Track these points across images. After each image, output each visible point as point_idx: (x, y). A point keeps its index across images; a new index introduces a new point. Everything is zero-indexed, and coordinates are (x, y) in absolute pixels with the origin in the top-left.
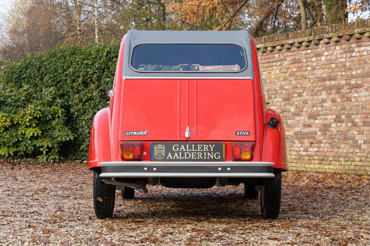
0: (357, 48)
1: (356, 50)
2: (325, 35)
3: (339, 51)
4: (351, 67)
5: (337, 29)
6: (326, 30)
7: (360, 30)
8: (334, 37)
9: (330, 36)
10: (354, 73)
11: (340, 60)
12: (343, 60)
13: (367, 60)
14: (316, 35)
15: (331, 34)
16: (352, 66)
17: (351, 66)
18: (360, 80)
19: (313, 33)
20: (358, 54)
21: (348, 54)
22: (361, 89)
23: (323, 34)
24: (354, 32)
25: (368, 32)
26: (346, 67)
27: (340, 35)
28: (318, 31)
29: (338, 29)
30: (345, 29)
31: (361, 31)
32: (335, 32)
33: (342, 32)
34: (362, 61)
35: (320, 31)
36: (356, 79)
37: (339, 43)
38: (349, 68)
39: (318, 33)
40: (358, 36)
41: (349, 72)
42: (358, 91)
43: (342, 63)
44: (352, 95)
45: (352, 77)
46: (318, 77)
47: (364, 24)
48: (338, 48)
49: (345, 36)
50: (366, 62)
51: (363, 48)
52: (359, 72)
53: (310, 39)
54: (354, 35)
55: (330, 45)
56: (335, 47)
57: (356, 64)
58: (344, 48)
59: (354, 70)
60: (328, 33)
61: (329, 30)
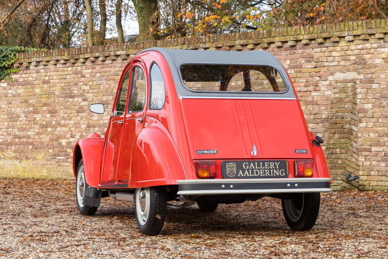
2: (201, 45)
5: (215, 40)
6: (202, 40)
7: (242, 42)
8: (211, 47)
9: (207, 46)
14: (191, 44)
15: (208, 44)
19: (187, 43)
23: (199, 44)
24: (236, 44)
25: (251, 44)
27: (219, 46)
28: (192, 41)
29: (217, 40)
30: (225, 40)
31: (244, 43)
32: (213, 43)
33: (221, 42)
35: (195, 41)
39: (193, 42)
40: (240, 47)
46: (191, 87)
47: (247, 36)
49: (224, 47)
54: (235, 47)
59: (234, 81)
60: (204, 43)
61: (206, 40)
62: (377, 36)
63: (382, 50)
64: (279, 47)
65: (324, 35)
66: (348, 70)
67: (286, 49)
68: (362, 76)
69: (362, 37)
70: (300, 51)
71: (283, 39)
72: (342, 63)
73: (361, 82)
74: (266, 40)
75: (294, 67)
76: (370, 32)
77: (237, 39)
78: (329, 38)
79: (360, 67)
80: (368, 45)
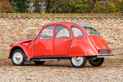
62: (43, 18)
63: (44, 22)
64: (9, 19)
65: (26, 16)
66: (33, 26)
67: (12, 19)
68: (37, 28)
69: (39, 18)
70: (17, 20)
71: (12, 16)
72: (31, 24)
73: (37, 30)
74: (6, 16)
75: (14, 25)
76: (41, 16)
78: (28, 17)
79: (37, 26)
80: (40, 20)
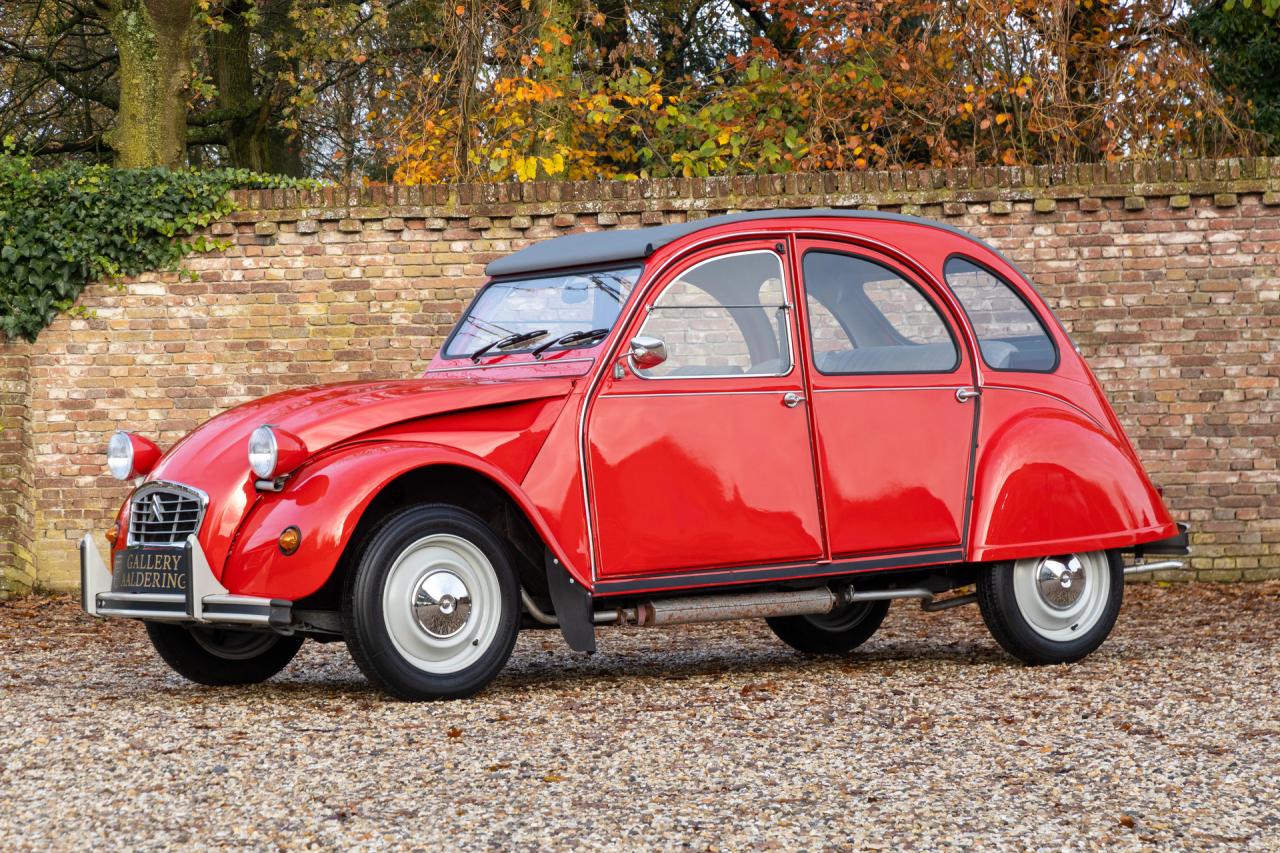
0: (1126, 235)
1: (1125, 239)
2: (1004, 191)
3: (1050, 239)
4: (1099, 287)
5: (1057, 178)
7: (1152, 188)
8: (1041, 198)
9: (1026, 196)
10: (1109, 302)
11: (1053, 264)
12: (1066, 264)
13: (1164, 270)
15: (1030, 189)
16: (1099, 284)
17: (1093, 284)
18: (1132, 324)
19: (952, 184)
20: (1128, 253)
21: (1086, 251)
22: (1136, 347)
23: (996, 188)
24: (1130, 192)
25: (1184, 194)
26: (1073, 285)
27: (1069, 196)
29: (1063, 179)
30: (1092, 180)
31: (1158, 191)
32: (1048, 187)
33: (1079, 187)
34: (1143, 273)
36: (1117, 321)
37: (1052, 218)
38: (1090, 288)
39: (975, 182)
40: (1142, 202)
41: (1087, 300)
42: (1127, 352)
43: (1056, 271)
44: (1099, 363)
45: (1104, 313)
47: (1170, 174)
48: (1040, 230)
49: (1088, 199)
50: (1161, 273)
51: (1150, 237)
52: (1132, 300)
53: (940, 200)
55: (1009, 221)
56: (1030, 226)
57: (1120, 278)
58: (1068, 232)
59: (1111, 295)
60: (1017, 186)
61: (1023, 177)
74: (1237, 187)
77: (1136, 179)
